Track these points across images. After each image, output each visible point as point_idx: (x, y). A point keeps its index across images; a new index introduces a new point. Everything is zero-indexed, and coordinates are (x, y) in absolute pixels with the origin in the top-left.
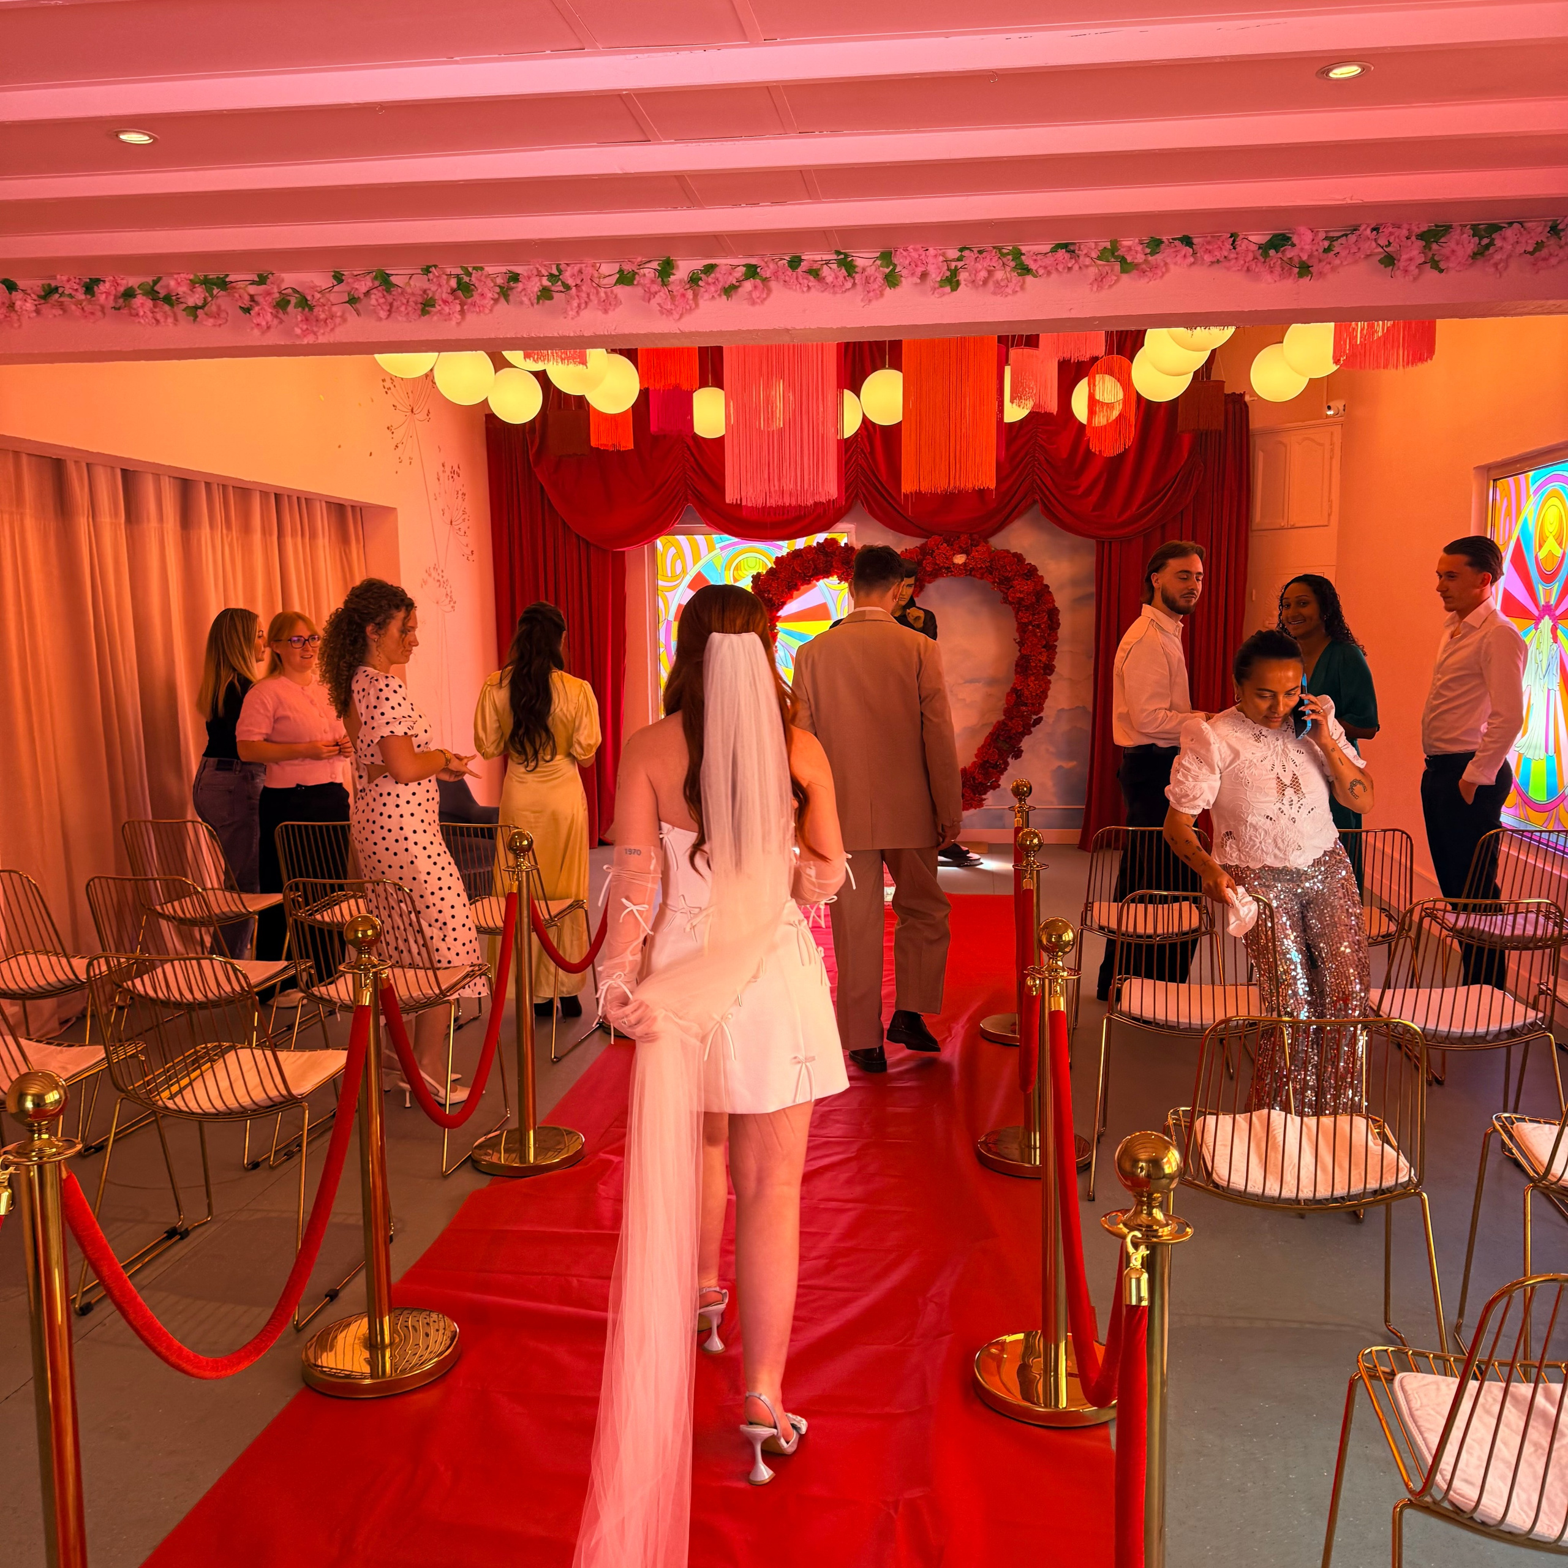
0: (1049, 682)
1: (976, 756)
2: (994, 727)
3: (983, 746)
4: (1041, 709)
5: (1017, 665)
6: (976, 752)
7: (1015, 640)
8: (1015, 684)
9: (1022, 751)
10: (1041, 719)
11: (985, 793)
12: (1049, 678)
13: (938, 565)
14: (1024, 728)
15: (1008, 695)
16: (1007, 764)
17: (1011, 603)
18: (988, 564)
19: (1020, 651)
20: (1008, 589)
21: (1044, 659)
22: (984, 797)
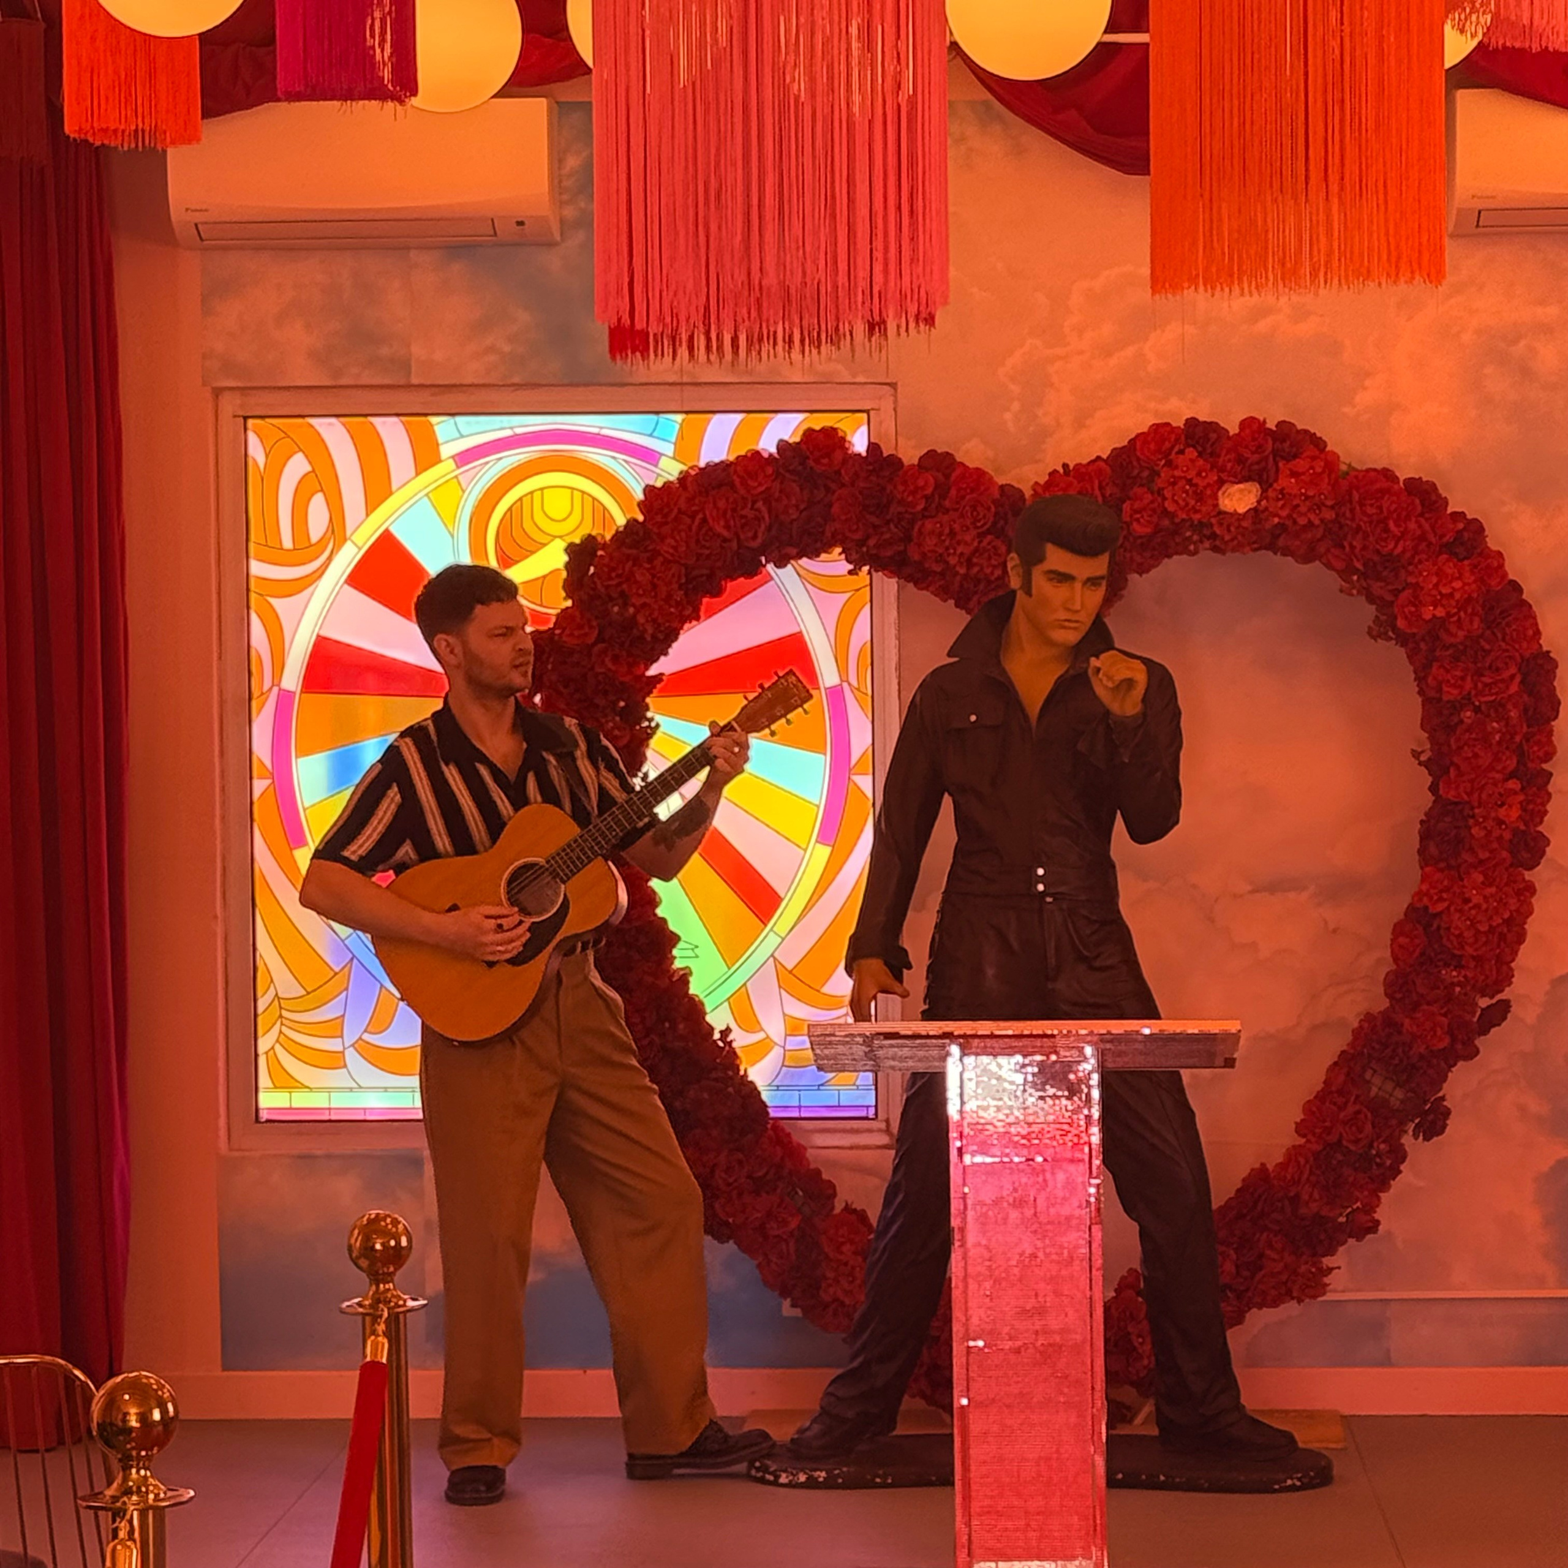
0: (1531, 889)
1: (1301, 1128)
2: (1357, 1033)
3: (1321, 1097)
4: (1505, 978)
5: (1426, 835)
6: (1299, 1117)
7: (1416, 754)
8: (1419, 894)
9: (1447, 1113)
10: (1504, 1008)
11: (1331, 1251)
12: (1528, 875)
13: (1171, 516)
14: (1454, 1040)
15: (1398, 930)
16: (1399, 1155)
17: (1403, 639)
18: (1329, 515)
19: (1433, 789)
20: (1396, 593)
21: (1512, 814)
22: (1327, 1261)
